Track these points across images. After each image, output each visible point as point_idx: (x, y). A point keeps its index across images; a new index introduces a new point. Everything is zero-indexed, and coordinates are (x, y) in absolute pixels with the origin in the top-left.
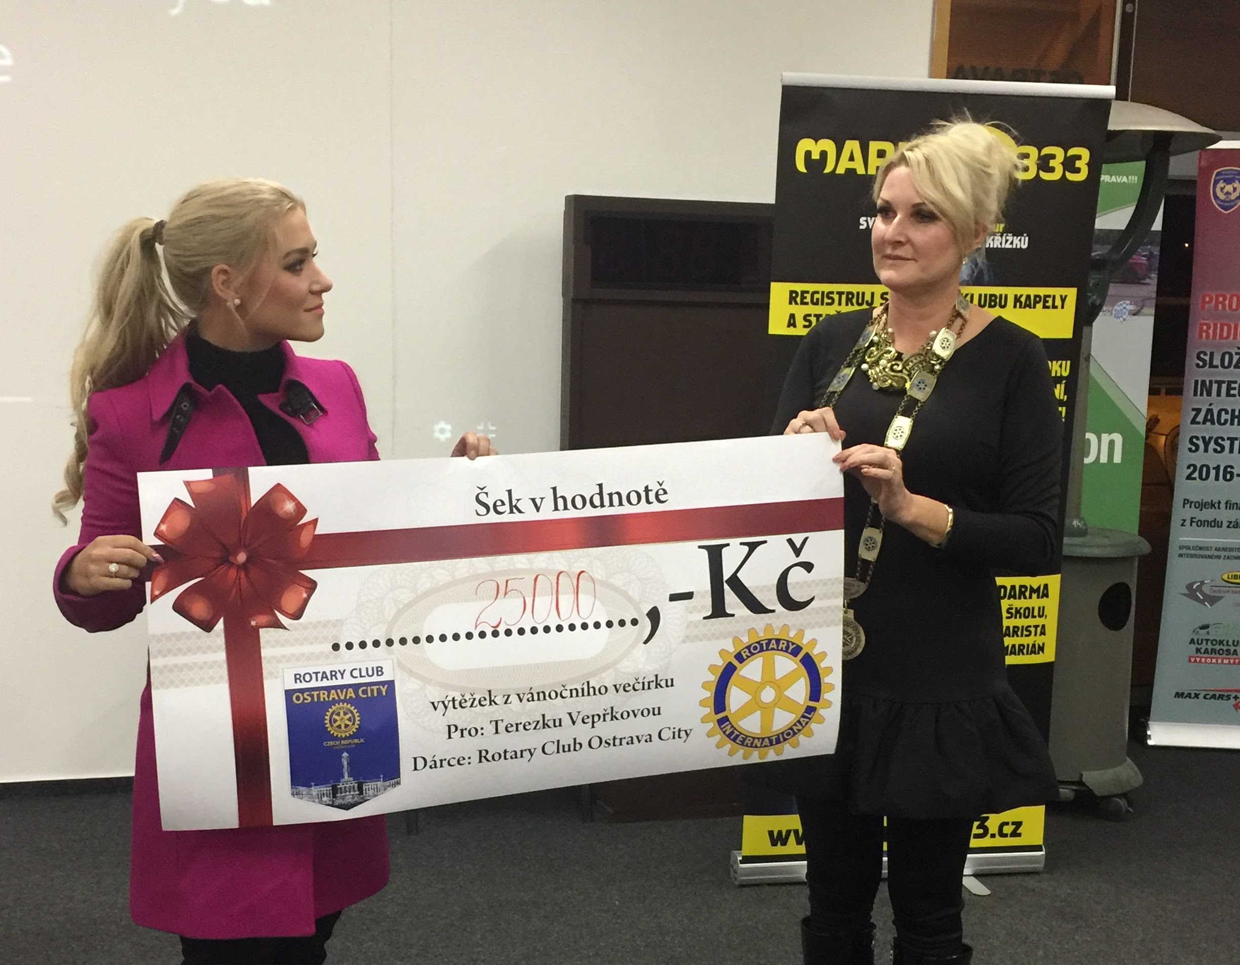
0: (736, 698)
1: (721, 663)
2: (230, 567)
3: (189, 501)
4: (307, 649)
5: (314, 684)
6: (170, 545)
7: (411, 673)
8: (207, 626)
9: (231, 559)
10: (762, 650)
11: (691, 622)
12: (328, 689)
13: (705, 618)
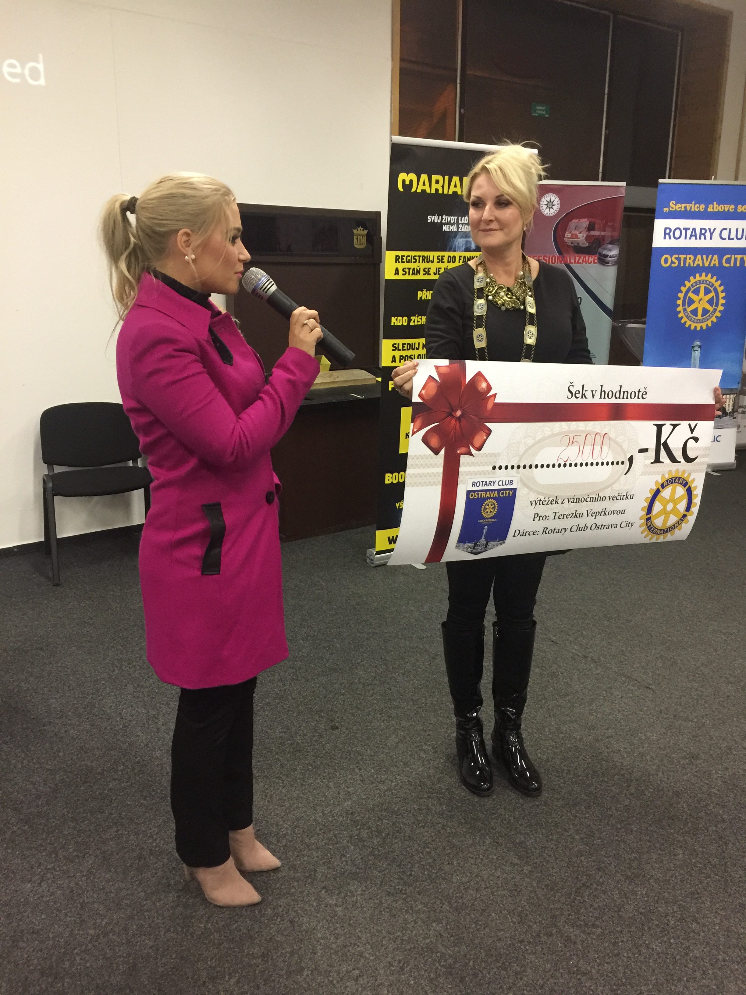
0: (657, 507)
1: (655, 488)
2: (452, 419)
3: (437, 378)
4: (481, 468)
5: (480, 488)
6: (426, 403)
7: (525, 485)
8: (436, 452)
9: (453, 413)
10: (672, 483)
11: (646, 464)
12: (486, 491)
13: (652, 463)
